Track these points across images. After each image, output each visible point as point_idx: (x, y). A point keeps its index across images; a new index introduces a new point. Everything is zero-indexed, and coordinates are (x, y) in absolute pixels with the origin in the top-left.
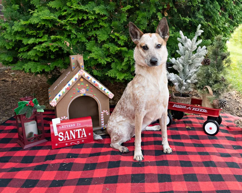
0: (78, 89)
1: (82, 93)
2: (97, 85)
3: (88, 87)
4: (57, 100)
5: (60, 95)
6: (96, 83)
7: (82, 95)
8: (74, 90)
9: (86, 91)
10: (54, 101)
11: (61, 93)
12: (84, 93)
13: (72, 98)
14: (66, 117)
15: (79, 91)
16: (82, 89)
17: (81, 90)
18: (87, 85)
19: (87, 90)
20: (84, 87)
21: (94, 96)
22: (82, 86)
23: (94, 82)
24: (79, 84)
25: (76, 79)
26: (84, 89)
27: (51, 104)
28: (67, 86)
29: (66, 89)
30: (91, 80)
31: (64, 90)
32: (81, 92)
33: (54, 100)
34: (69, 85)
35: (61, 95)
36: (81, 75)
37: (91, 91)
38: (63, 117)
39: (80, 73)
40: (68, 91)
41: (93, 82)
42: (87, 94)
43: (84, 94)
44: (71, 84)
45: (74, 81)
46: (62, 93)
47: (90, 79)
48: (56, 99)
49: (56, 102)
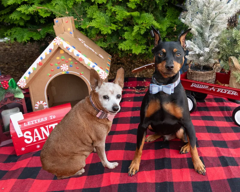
0: (57, 64)
1: (64, 70)
2: (81, 59)
3: (72, 62)
4: (26, 80)
5: (29, 73)
6: (80, 57)
7: (63, 73)
8: (52, 65)
9: (68, 67)
10: (22, 81)
11: (30, 70)
12: (66, 70)
13: (50, 76)
14: (43, 102)
15: (59, 68)
16: (63, 65)
17: (61, 66)
18: (70, 59)
19: (71, 66)
20: (66, 62)
21: (81, 74)
22: (63, 60)
23: (78, 55)
24: (58, 58)
25: (51, 50)
26: (66, 65)
27: (19, 84)
28: (38, 60)
29: (37, 63)
30: (73, 52)
31: (34, 66)
32: (62, 69)
33: (22, 79)
34: (42, 58)
35: (32, 72)
36: (57, 44)
37: (77, 68)
38: (40, 102)
39: (55, 42)
40: (41, 67)
41: (76, 55)
42: (71, 72)
43: (67, 72)
44: (44, 57)
45: (48, 53)
46: (33, 70)
47: (70, 51)
48: (25, 78)
49: (25, 82)
